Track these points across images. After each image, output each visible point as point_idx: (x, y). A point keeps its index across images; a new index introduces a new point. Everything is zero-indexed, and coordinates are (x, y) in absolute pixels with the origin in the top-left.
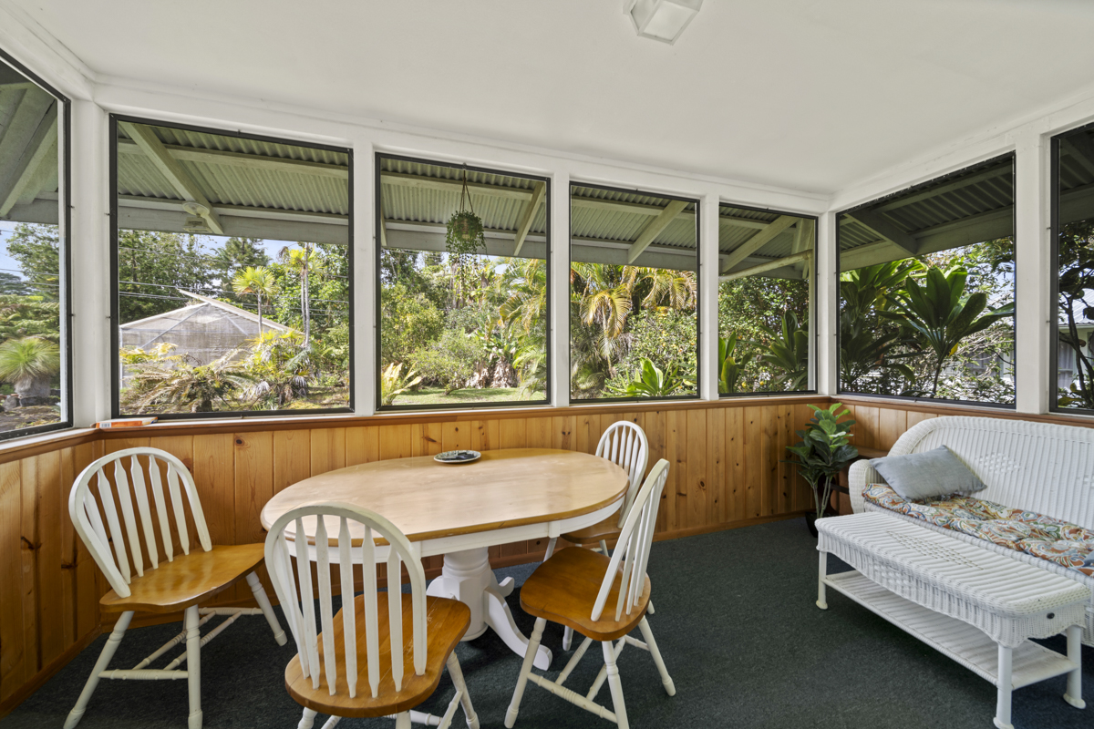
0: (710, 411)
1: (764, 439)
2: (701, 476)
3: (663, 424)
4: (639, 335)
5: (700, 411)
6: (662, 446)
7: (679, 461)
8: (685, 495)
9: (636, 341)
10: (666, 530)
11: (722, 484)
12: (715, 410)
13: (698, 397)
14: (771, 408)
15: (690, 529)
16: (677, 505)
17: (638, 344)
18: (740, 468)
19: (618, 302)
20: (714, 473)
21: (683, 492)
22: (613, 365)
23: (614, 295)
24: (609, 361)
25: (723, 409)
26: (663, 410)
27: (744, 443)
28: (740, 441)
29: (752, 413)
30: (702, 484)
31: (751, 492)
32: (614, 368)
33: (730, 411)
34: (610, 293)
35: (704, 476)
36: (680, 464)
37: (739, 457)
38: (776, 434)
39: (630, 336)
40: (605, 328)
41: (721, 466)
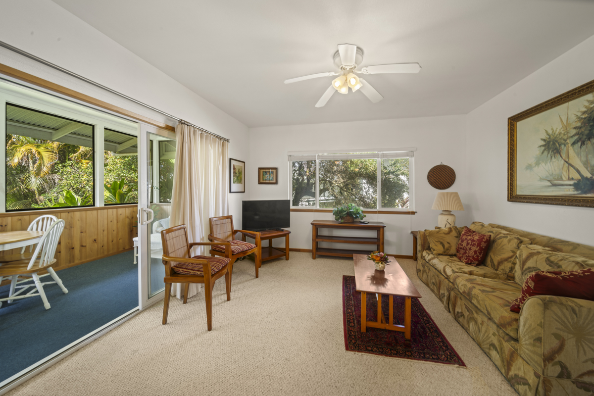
0: (99, 211)
1: (127, 221)
2: (95, 237)
3: (72, 218)
4: (65, 176)
5: (94, 211)
6: (71, 227)
7: (82, 232)
8: (85, 246)
9: (62, 180)
10: (74, 262)
11: (106, 239)
12: (102, 210)
13: (94, 205)
14: (130, 208)
15: (88, 259)
16: (80, 251)
17: (64, 182)
18: (115, 232)
19: (45, 155)
20: (102, 235)
21: (84, 245)
22: (40, 195)
23: (41, 149)
24: (36, 192)
25: (106, 210)
26: (72, 212)
27: (117, 222)
28: (115, 222)
29: (121, 211)
30: (95, 240)
31: (121, 241)
32: (42, 197)
33: (110, 211)
34: (38, 146)
35: (96, 237)
36: (82, 234)
37: (115, 228)
38: (133, 218)
39: (57, 177)
40: (32, 169)
41: (105, 233)
